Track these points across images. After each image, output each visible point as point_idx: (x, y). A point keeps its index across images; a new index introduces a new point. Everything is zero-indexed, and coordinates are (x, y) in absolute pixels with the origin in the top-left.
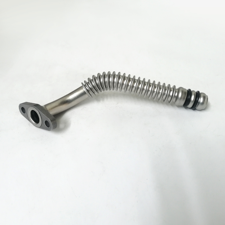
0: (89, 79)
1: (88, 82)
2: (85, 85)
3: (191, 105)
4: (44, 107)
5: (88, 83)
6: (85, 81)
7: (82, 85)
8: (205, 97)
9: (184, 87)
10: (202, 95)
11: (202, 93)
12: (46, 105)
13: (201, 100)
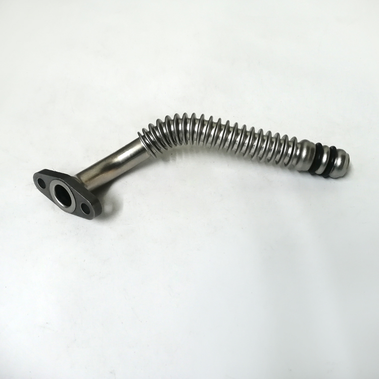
0: (150, 125)
1: (148, 130)
2: (144, 136)
3: (321, 170)
4: (76, 177)
5: (150, 132)
6: (143, 130)
7: (138, 137)
8: (345, 157)
9: (311, 141)
10: (340, 154)
11: (340, 150)
12: (79, 175)
13: (338, 162)
